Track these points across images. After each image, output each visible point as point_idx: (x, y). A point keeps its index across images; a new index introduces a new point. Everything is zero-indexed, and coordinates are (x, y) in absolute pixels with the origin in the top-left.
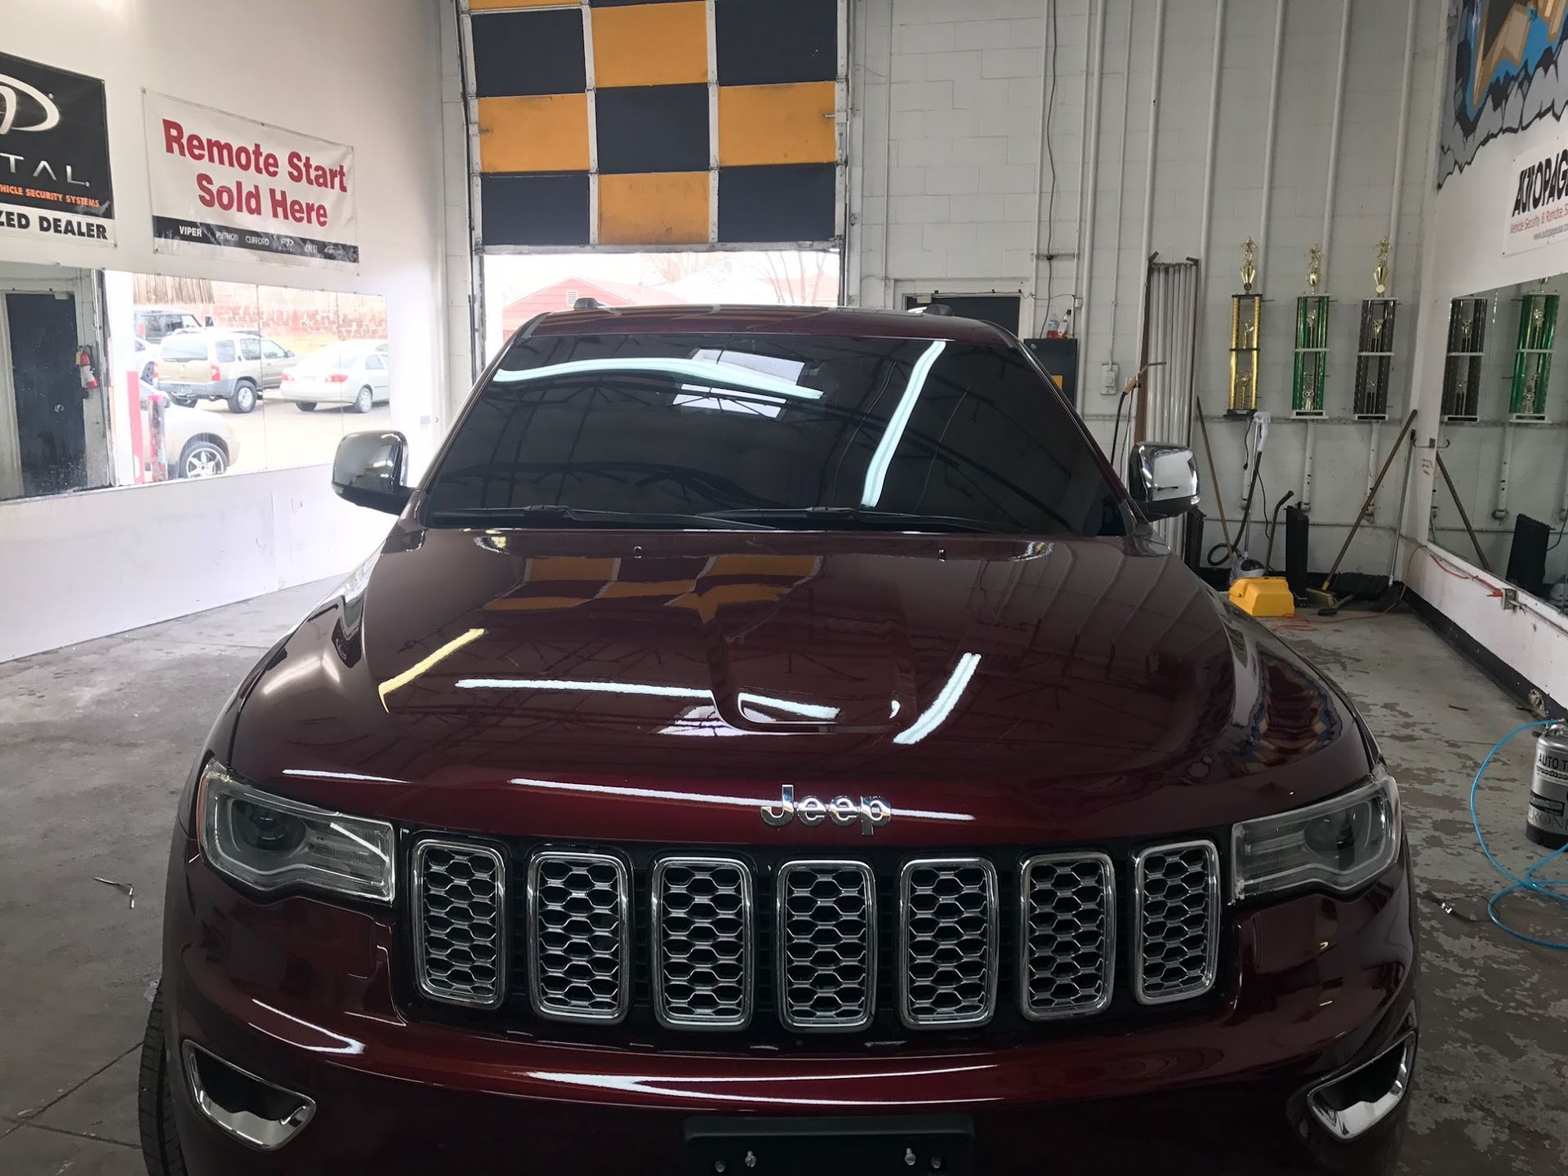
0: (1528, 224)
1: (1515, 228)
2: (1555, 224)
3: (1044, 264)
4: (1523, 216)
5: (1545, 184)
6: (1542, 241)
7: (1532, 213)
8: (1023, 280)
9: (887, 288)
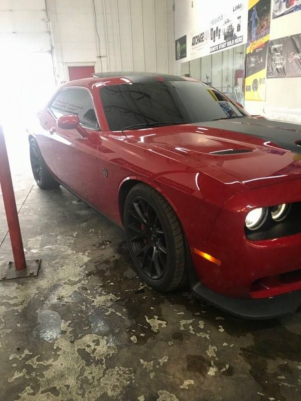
0: (196, 48)
1: (193, 49)
2: (200, 47)
3: (99, 59)
4: (194, 46)
5: (198, 40)
6: (198, 51)
7: (196, 46)
8: (95, 62)
9: (64, 65)
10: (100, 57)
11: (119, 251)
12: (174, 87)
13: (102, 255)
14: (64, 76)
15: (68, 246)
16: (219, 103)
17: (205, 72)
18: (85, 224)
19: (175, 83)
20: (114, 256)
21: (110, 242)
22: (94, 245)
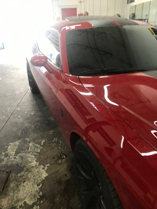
8: (77, 6)
9: (59, 7)
10: (81, 2)
11: (71, 169)
12: (125, 30)
13: (58, 172)
14: (59, 14)
15: (35, 156)
16: (155, 37)
17: (145, 13)
18: (52, 131)
19: (126, 27)
20: (66, 175)
21: (66, 156)
22: (54, 158)
